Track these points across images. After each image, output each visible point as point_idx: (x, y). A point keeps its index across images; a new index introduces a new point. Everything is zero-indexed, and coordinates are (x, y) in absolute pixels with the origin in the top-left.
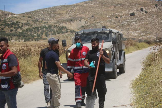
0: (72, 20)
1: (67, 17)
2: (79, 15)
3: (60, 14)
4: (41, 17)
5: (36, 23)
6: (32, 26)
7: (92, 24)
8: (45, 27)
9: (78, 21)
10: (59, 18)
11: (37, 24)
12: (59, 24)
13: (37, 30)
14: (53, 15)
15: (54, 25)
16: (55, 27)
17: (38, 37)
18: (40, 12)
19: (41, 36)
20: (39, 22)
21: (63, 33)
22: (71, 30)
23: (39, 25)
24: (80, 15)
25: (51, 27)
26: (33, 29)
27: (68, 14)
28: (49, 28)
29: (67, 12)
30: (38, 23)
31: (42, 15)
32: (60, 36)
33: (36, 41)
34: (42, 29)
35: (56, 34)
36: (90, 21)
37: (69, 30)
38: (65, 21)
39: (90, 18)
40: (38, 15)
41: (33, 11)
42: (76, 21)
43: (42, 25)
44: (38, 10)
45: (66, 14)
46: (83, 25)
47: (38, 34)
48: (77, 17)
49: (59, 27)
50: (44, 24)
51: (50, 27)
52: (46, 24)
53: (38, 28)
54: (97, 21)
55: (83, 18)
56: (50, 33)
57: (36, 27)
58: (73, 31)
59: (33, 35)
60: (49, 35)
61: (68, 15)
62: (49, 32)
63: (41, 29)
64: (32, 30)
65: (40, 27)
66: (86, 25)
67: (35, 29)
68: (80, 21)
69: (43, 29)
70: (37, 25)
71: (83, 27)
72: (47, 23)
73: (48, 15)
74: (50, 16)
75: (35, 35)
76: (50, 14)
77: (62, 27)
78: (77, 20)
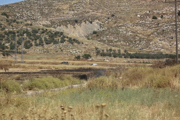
0: (76, 21)
1: (70, 15)
2: (91, 13)
3: (58, 10)
4: (25, 14)
5: (12, 24)
6: (4, 29)
7: (111, 28)
8: (27, 32)
9: (87, 22)
10: (57, 16)
11: (12, 26)
12: (55, 28)
13: (12, 36)
14: (46, 11)
15: (43, 29)
16: (43, 32)
17: (11, 49)
18: (25, 5)
19: (18, 47)
20: (18, 23)
21: (56, 42)
22: (70, 39)
23: (16, 28)
24: (93, 13)
25: (37, 32)
26: (5, 34)
27: (73, 10)
28: (32, 34)
29: (71, 6)
30: (16, 24)
31: (27, 11)
32: (51, 48)
33: (4, 55)
34: (21, 35)
35: (42, 45)
36: (108, 23)
37: (67, 38)
38: (65, 23)
39: (109, 18)
40: (21, 10)
41: (13, 4)
42: (83, 23)
43: (22, 28)
44: (22, 1)
45: (70, 10)
46: (96, 30)
47: (12, 43)
48: (86, 15)
49: (50, 32)
50: (25, 27)
51: (35, 31)
52: (29, 27)
53: (14, 33)
54: (119, 23)
55: (97, 18)
56: (33, 43)
57: (10, 32)
58: (74, 40)
59: (4, 44)
60: (31, 45)
61: (73, 12)
62: (32, 40)
63: (18, 36)
64: (4, 37)
65: (18, 32)
66: (102, 30)
67: (9, 36)
68: (91, 23)
69: (23, 35)
70: (13, 29)
71: (95, 33)
72: (31, 25)
73: (38, 12)
74: (40, 13)
75: (7, 45)
76: (42, 10)
77: (57, 33)
78: (85, 21)
